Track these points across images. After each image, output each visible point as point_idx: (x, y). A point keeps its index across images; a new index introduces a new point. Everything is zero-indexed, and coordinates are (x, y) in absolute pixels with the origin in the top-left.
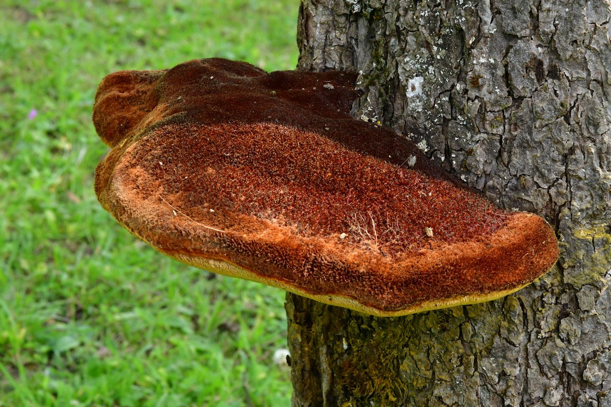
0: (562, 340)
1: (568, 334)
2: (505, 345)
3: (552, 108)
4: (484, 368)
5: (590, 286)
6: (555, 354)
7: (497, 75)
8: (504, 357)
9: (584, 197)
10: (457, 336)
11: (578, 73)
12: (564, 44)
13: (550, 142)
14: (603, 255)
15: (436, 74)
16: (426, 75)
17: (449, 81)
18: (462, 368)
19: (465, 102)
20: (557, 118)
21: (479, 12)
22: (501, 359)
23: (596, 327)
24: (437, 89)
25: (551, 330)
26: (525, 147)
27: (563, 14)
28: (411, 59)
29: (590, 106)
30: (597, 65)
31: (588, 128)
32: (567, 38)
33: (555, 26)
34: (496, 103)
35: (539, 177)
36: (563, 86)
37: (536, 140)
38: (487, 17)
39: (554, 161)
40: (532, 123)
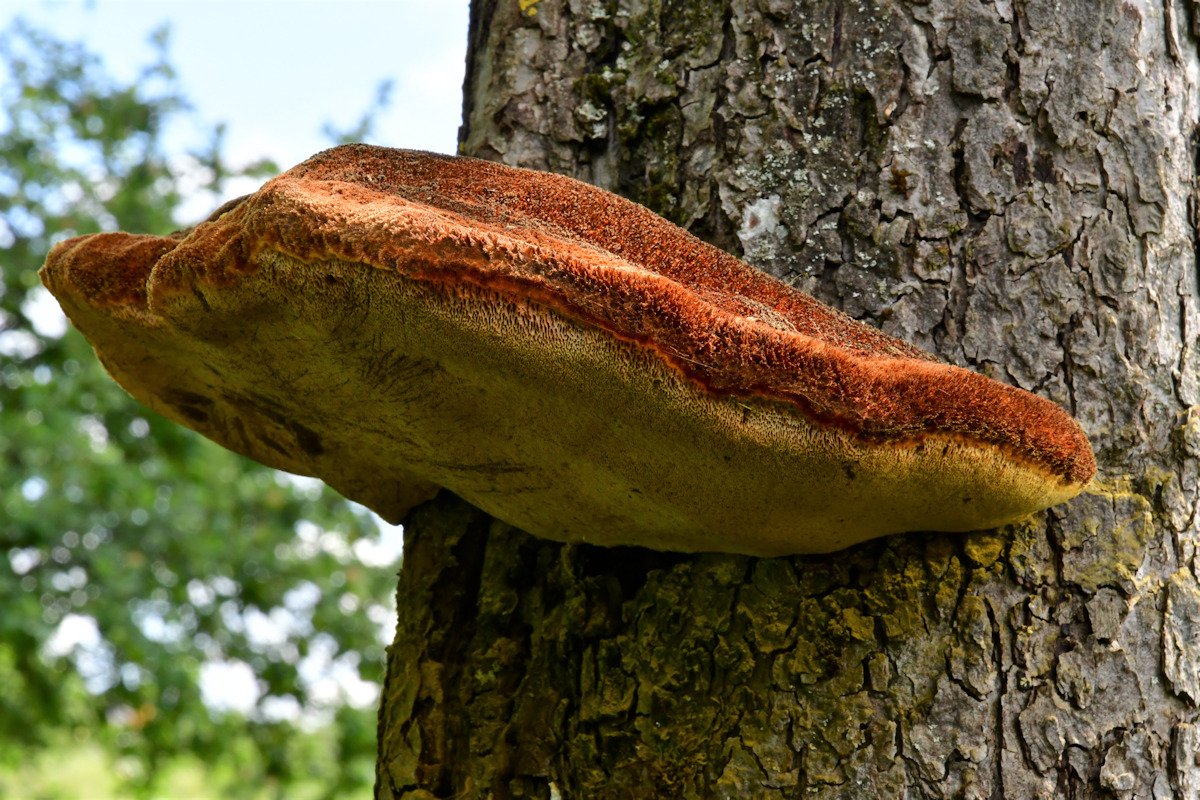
0: (1062, 696)
1: (1073, 686)
2: (960, 696)
3: (1044, 233)
4: (917, 747)
5: (1110, 591)
6: (1053, 722)
7: (939, 170)
8: (957, 723)
9: (1097, 414)
10: (859, 682)
11: (1085, 177)
12: (1064, 117)
13: (1036, 302)
14: (1131, 532)
15: (813, 180)
16: (789, 187)
17: (840, 190)
18: (870, 750)
19: (874, 222)
20: (1051, 256)
21: (905, 57)
22: (950, 728)
23: (1119, 678)
24: (812, 209)
25: (1042, 672)
26: (989, 310)
27: (1063, 64)
28: (749, 170)
29: (1107, 239)
30: (1117, 166)
31: (1104, 279)
32: (1070, 105)
33: (1049, 84)
34: (939, 221)
35: (1016, 368)
36: (1061, 196)
37: (1012, 297)
38: (921, 65)
39: (1044, 337)
40: (1003, 263)
